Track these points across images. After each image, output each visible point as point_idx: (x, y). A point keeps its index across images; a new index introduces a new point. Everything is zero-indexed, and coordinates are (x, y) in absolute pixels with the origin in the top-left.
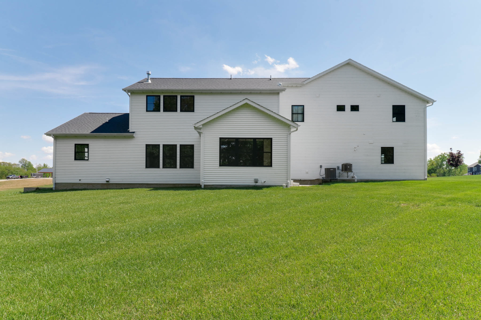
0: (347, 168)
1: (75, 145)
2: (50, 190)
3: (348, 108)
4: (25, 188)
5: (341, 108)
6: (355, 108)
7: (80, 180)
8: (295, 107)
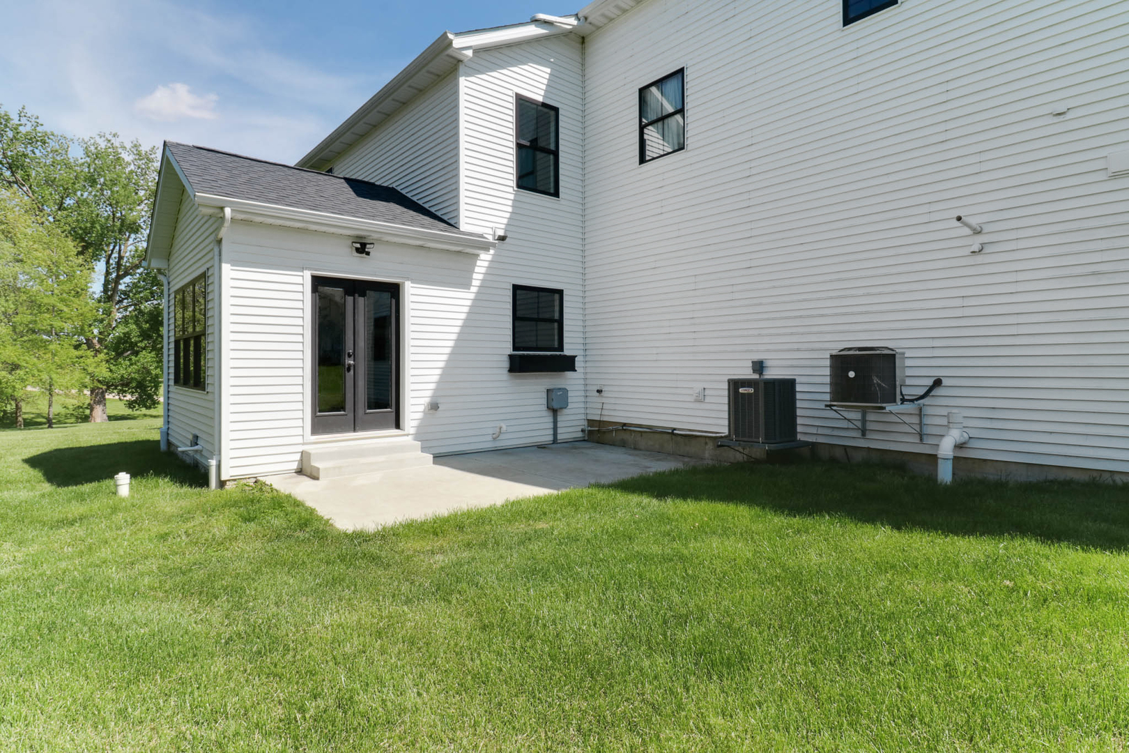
8: (654, 89)
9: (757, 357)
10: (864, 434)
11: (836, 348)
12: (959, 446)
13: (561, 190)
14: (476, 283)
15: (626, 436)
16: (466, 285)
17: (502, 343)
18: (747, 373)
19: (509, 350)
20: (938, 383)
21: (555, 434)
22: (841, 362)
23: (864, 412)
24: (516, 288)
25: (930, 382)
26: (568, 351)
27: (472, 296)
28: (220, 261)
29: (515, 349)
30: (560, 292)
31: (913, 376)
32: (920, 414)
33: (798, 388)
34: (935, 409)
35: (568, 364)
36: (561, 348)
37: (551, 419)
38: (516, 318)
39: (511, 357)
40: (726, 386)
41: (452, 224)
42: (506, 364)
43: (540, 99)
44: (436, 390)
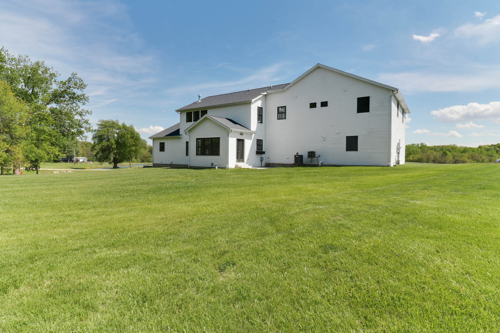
0: (312, 154)
1: (160, 143)
2: (151, 167)
3: (318, 105)
4: (144, 166)
5: (313, 105)
6: (324, 104)
7: (161, 162)
8: (280, 108)
9: (297, 152)
10: (311, 162)
11: (309, 151)
12: (322, 163)
13: (263, 122)
14: (252, 139)
15: (274, 165)
16: (251, 139)
17: (255, 149)
18: (296, 154)
19: (256, 150)
20: (320, 156)
21: (261, 165)
22: (309, 153)
23: (311, 159)
24: (257, 140)
25: (319, 155)
26: (263, 150)
27: (252, 141)
28: (228, 137)
29: (257, 150)
30: (262, 140)
31: (317, 155)
32: (318, 159)
33: (303, 157)
34: (319, 159)
35: (264, 153)
36: (262, 150)
37: (261, 163)
38: (257, 145)
39: (256, 151)
40: (294, 156)
41: (250, 130)
42: (256, 153)
43: (260, 106)
44: (248, 157)
